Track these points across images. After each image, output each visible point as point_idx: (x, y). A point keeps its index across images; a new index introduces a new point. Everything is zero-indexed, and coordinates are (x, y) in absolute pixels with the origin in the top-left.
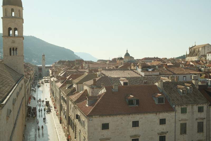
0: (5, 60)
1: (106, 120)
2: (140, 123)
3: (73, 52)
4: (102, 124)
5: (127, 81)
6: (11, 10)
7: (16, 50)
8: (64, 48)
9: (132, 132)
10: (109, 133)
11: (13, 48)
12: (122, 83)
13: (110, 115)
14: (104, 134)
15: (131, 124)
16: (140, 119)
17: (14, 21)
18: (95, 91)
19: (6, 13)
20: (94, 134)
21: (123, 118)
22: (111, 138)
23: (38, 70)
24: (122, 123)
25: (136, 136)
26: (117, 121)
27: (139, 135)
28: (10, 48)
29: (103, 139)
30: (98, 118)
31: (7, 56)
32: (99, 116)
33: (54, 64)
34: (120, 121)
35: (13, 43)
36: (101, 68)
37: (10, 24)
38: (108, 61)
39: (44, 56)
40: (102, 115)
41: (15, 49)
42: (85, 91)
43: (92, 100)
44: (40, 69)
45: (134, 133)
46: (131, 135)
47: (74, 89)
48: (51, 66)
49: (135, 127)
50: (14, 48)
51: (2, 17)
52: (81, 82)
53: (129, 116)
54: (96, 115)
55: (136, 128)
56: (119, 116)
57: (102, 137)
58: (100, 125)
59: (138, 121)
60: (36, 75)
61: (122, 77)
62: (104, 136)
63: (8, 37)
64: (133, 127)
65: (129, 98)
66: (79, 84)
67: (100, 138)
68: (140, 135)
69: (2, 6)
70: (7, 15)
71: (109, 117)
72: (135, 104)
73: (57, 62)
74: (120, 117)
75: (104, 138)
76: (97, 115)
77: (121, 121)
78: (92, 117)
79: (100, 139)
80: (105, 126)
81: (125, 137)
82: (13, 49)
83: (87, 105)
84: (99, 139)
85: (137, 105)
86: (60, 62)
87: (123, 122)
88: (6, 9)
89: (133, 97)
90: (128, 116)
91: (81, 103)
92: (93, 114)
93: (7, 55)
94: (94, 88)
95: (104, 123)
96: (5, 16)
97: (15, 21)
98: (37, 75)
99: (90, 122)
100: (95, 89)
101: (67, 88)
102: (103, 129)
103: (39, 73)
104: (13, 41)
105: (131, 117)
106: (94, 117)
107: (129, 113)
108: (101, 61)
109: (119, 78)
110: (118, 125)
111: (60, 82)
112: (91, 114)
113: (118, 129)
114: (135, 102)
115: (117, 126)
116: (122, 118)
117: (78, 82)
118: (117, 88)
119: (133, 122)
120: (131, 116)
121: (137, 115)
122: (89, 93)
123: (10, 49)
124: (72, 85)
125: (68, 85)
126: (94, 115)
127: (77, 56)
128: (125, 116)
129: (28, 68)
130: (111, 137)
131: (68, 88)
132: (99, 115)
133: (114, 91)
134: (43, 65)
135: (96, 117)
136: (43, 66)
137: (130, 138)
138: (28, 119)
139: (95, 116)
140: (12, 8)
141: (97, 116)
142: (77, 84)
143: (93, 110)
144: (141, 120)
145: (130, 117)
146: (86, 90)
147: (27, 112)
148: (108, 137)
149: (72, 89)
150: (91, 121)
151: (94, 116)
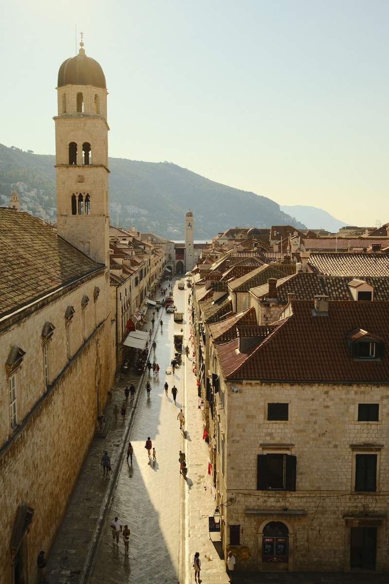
0: (61, 226)
1: (281, 393)
2: (382, 411)
3: (277, 206)
4: (269, 404)
5: (370, 289)
6: (76, 97)
7: (87, 200)
8: (251, 193)
9: (358, 435)
10: (287, 431)
11: (81, 194)
12: (354, 293)
13: (293, 382)
14: (273, 431)
15: (354, 410)
16: (382, 398)
17: (82, 125)
18: (272, 313)
19: (65, 106)
20: (244, 431)
21: (331, 393)
22: (294, 445)
23: (173, 252)
24: (327, 407)
25: (367, 446)
26: (313, 400)
27: (380, 445)
28: (72, 195)
29: (269, 445)
30: (259, 387)
31: (66, 216)
32: (259, 382)
33: (217, 237)
34: (321, 400)
35: (79, 182)
36: (307, 250)
37: (73, 133)
38: (367, 231)
39: (190, 215)
40: (268, 380)
41: (84, 198)
42: (249, 313)
43: (251, 336)
44: (180, 251)
45: (363, 438)
46: (354, 443)
47: (229, 307)
48: (210, 242)
49: (366, 422)
50: (83, 194)
51: (57, 115)
52: (244, 289)
53: (351, 388)
54: (251, 380)
55: (371, 425)
56: (319, 385)
57: (268, 440)
58: (263, 405)
59: (377, 406)
60: (169, 268)
61: (357, 278)
62: (273, 438)
63: (67, 167)
64: (360, 419)
65: (356, 336)
66: (241, 292)
67: (261, 442)
68: (383, 446)
69: (56, 88)
70: (67, 111)
71: (288, 387)
72: (372, 354)
73: (225, 233)
74: (321, 388)
75: (272, 442)
76: (254, 380)
77: (324, 400)
78: (241, 384)
79: (261, 445)
80: (278, 412)
81: (336, 446)
82: (81, 196)
83: (238, 351)
84: (258, 445)
85: (379, 360)
86: (232, 233)
87: (330, 403)
88: (65, 94)
89: (366, 335)
90: (344, 387)
91: (227, 345)
92: (246, 375)
93: (65, 214)
94: (271, 305)
95: (275, 402)
96: (64, 114)
97: (84, 125)
98: (172, 266)
99: (234, 395)
100: (273, 309)
101: (213, 303)
102: (269, 419)
103: (177, 261)
104: (79, 176)
105: (356, 393)
106: (247, 383)
107: (348, 381)
108: (349, 231)
109: (350, 279)
110: (314, 410)
111: (205, 287)
112: (240, 374)
113: (315, 423)
114: (372, 349)
115: (311, 414)
116: (327, 393)
117: (237, 288)
118: (324, 307)
119: (360, 405)
120: (355, 388)
121: (375, 389)
122: (259, 318)
123: (74, 197)
124: (228, 294)
125: (217, 295)
126: (248, 379)
127: (288, 216)
128: (336, 387)
129: (142, 247)
130: (294, 443)
131: (215, 303)
132: (261, 378)
133: (315, 314)
134: (187, 238)
135: (251, 384)
136: (187, 242)
137: (350, 450)
138: (121, 379)
139: (249, 382)
140: (79, 91)
141: (254, 382)
142: (235, 291)
143: (247, 365)
144: (385, 401)
145: (353, 392)
146: (253, 310)
147: (120, 360)
148: (284, 442)
149: (224, 304)
150: (238, 394)
151: (244, 382)
